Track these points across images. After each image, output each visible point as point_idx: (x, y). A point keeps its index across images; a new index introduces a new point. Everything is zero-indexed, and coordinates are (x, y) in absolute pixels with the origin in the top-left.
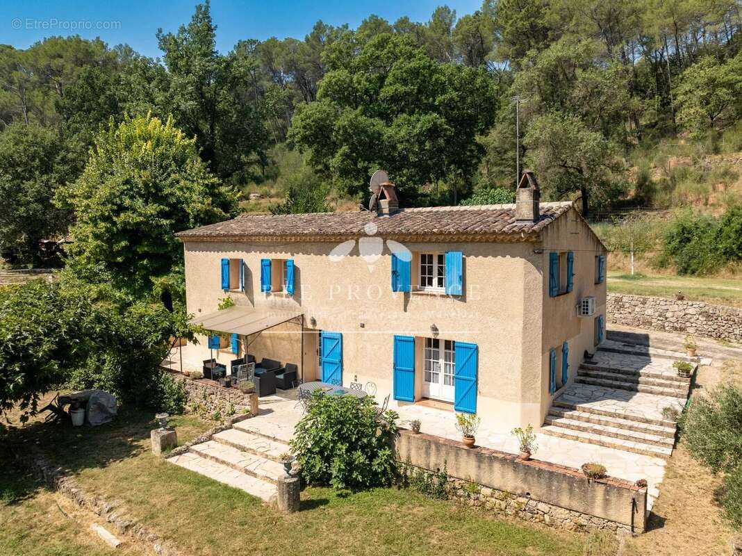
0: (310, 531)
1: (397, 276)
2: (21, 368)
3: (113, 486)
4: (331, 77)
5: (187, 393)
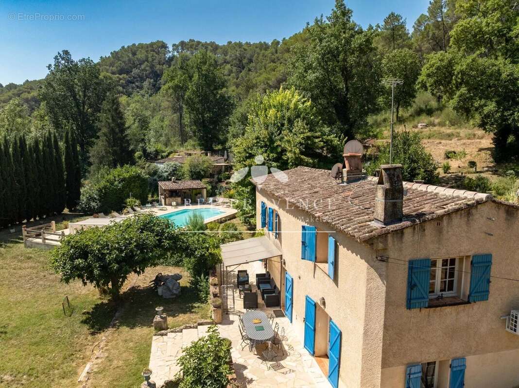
1: (305, 247)
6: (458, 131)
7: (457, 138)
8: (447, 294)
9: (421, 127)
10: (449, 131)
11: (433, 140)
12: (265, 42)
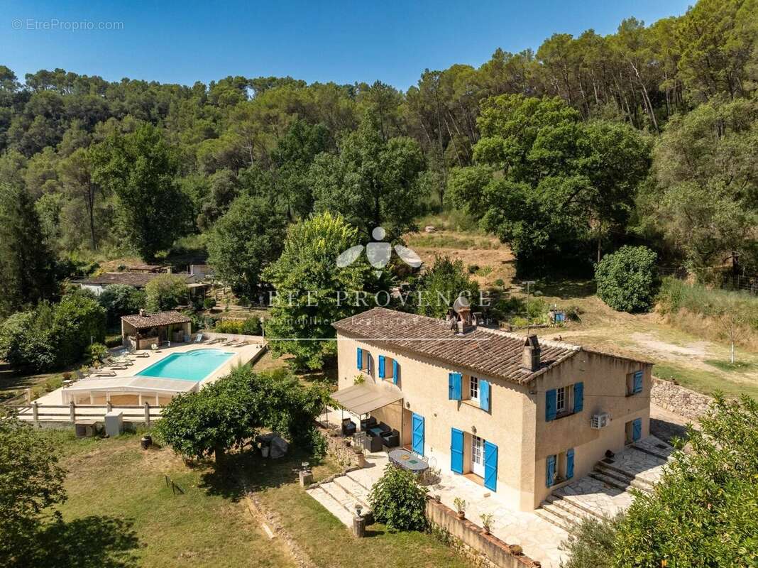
0: (364, 550)
1: (452, 389)
2: (234, 430)
3: (276, 504)
4: (482, 145)
5: (327, 443)
6: (471, 237)
7: (472, 248)
8: (562, 410)
9: (429, 231)
10: (462, 237)
11: (448, 249)
12: (185, 87)
